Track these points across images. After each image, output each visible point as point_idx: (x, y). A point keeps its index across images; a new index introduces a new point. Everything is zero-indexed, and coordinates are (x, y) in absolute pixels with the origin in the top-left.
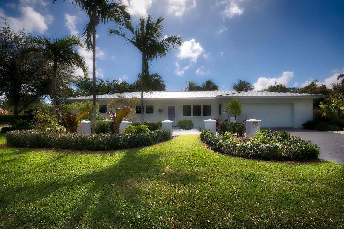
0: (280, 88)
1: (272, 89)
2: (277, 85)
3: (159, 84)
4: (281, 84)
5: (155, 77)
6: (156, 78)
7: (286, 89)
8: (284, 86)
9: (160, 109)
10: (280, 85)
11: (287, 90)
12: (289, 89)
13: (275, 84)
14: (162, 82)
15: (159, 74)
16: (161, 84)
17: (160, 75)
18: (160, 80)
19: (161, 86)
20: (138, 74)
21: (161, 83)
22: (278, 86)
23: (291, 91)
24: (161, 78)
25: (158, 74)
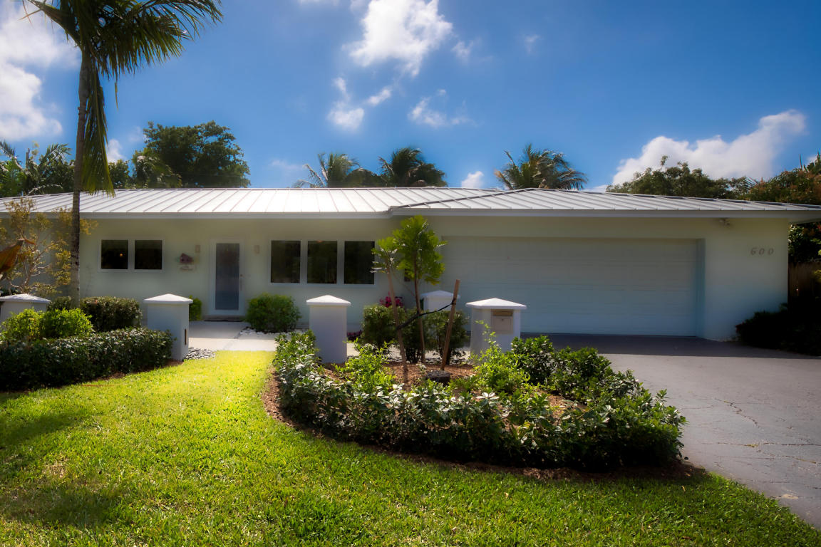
0: (681, 181)
1: (651, 185)
2: (670, 167)
3: (225, 162)
4: (685, 165)
5: (207, 135)
6: (212, 139)
7: (709, 183)
8: (699, 171)
9: (183, 255)
10: (681, 168)
11: (712, 189)
12: (722, 183)
13: (663, 163)
14: (237, 157)
15: (221, 126)
16: (230, 163)
17: (225, 128)
18: (226, 147)
19: (233, 168)
20: (147, 127)
21: (232, 159)
22: (673, 172)
23: (729, 193)
24: (232, 138)
25: (219, 124)
